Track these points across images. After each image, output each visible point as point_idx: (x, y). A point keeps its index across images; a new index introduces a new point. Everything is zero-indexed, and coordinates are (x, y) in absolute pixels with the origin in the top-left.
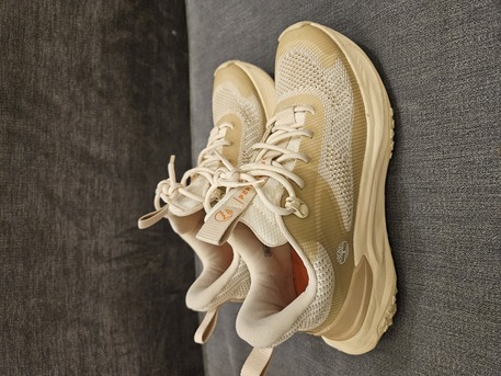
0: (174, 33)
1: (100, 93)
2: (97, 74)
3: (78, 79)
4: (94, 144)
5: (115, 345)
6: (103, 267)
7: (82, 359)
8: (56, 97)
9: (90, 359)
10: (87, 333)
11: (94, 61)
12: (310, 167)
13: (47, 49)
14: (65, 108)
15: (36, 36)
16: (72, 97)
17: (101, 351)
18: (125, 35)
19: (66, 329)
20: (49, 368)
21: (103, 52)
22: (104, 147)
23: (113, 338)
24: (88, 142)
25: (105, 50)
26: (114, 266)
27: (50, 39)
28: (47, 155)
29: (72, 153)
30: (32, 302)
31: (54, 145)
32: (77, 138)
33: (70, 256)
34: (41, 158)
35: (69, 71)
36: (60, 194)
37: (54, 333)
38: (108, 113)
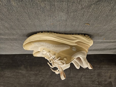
0: (27, 56)
1: (39, 72)
2: (36, 72)
3: (37, 76)
4: (49, 74)
5: (86, 72)
6: (72, 73)
7: (88, 78)
8: (40, 80)
9: (88, 77)
10: (83, 77)
11: (34, 73)
12: (56, 54)
13: (32, 81)
14: (42, 78)
15: (30, 82)
16: (40, 77)
17: (87, 75)
18: (28, 67)
19: (82, 81)
20: (88, 84)
21: (32, 71)
22: (49, 72)
23: (85, 72)
24: (49, 75)
25: (31, 71)
26: (71, 71)
27: (30, 80)
28: (51, 82)
29: (50, 78)
30: (76, 86)
31: (49, 80)
32: (48, 76)
33: (69, 79)
34: (51, 83)
35: (36, 77)
36: (58, 80)
37: (82, 83)
38: (43, 71)
